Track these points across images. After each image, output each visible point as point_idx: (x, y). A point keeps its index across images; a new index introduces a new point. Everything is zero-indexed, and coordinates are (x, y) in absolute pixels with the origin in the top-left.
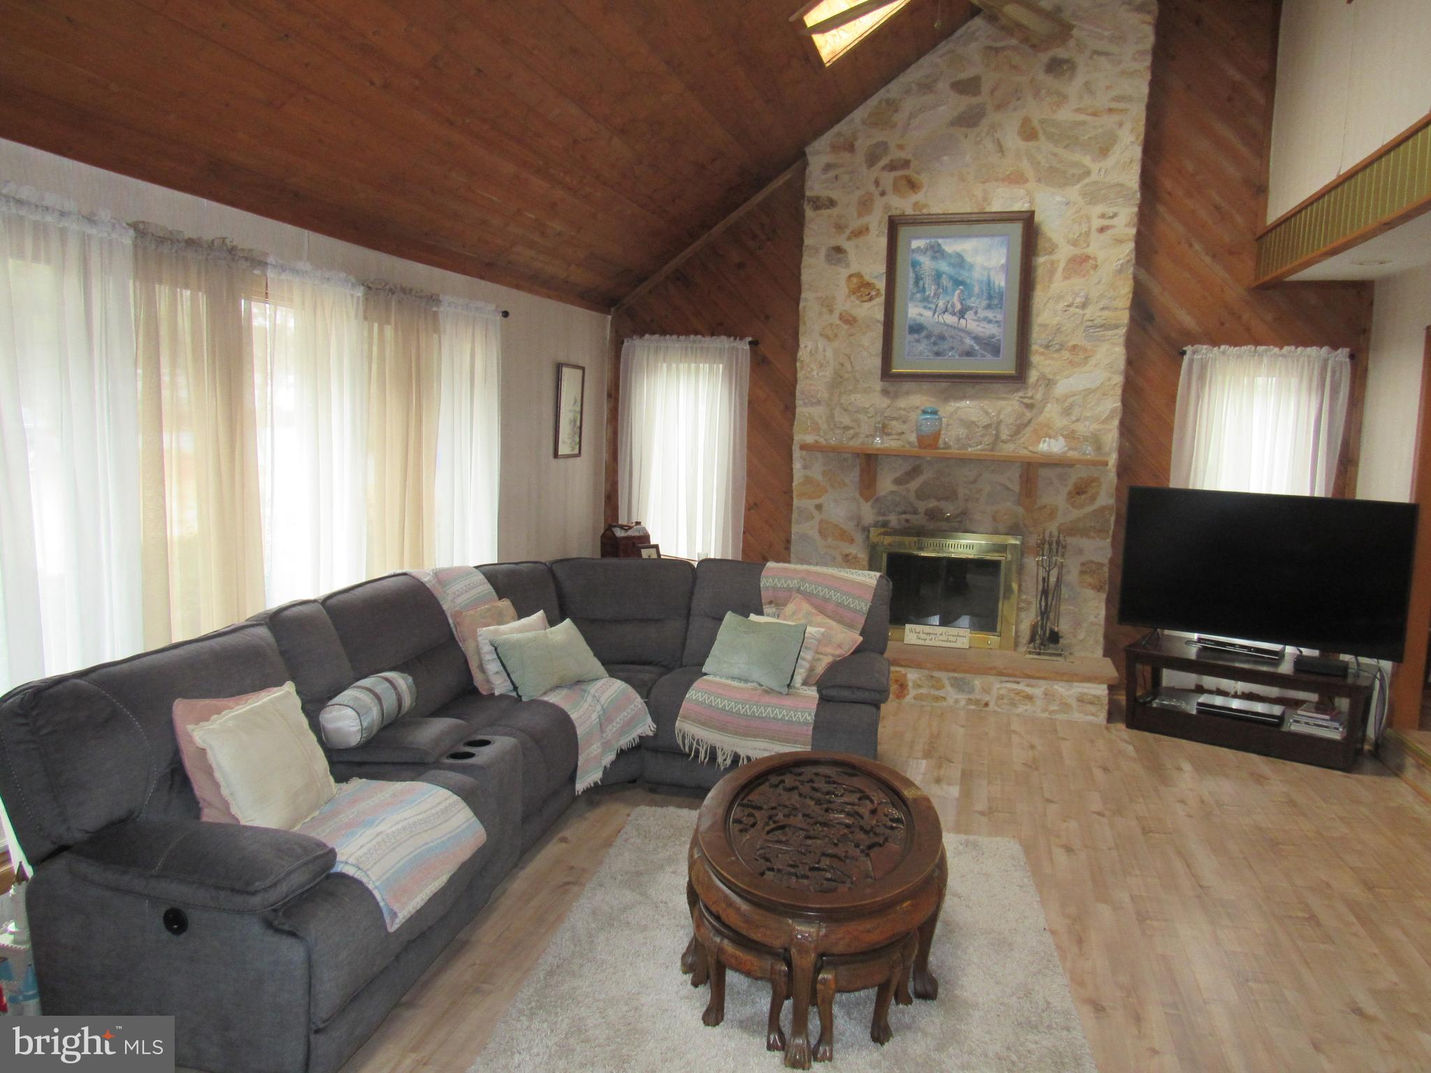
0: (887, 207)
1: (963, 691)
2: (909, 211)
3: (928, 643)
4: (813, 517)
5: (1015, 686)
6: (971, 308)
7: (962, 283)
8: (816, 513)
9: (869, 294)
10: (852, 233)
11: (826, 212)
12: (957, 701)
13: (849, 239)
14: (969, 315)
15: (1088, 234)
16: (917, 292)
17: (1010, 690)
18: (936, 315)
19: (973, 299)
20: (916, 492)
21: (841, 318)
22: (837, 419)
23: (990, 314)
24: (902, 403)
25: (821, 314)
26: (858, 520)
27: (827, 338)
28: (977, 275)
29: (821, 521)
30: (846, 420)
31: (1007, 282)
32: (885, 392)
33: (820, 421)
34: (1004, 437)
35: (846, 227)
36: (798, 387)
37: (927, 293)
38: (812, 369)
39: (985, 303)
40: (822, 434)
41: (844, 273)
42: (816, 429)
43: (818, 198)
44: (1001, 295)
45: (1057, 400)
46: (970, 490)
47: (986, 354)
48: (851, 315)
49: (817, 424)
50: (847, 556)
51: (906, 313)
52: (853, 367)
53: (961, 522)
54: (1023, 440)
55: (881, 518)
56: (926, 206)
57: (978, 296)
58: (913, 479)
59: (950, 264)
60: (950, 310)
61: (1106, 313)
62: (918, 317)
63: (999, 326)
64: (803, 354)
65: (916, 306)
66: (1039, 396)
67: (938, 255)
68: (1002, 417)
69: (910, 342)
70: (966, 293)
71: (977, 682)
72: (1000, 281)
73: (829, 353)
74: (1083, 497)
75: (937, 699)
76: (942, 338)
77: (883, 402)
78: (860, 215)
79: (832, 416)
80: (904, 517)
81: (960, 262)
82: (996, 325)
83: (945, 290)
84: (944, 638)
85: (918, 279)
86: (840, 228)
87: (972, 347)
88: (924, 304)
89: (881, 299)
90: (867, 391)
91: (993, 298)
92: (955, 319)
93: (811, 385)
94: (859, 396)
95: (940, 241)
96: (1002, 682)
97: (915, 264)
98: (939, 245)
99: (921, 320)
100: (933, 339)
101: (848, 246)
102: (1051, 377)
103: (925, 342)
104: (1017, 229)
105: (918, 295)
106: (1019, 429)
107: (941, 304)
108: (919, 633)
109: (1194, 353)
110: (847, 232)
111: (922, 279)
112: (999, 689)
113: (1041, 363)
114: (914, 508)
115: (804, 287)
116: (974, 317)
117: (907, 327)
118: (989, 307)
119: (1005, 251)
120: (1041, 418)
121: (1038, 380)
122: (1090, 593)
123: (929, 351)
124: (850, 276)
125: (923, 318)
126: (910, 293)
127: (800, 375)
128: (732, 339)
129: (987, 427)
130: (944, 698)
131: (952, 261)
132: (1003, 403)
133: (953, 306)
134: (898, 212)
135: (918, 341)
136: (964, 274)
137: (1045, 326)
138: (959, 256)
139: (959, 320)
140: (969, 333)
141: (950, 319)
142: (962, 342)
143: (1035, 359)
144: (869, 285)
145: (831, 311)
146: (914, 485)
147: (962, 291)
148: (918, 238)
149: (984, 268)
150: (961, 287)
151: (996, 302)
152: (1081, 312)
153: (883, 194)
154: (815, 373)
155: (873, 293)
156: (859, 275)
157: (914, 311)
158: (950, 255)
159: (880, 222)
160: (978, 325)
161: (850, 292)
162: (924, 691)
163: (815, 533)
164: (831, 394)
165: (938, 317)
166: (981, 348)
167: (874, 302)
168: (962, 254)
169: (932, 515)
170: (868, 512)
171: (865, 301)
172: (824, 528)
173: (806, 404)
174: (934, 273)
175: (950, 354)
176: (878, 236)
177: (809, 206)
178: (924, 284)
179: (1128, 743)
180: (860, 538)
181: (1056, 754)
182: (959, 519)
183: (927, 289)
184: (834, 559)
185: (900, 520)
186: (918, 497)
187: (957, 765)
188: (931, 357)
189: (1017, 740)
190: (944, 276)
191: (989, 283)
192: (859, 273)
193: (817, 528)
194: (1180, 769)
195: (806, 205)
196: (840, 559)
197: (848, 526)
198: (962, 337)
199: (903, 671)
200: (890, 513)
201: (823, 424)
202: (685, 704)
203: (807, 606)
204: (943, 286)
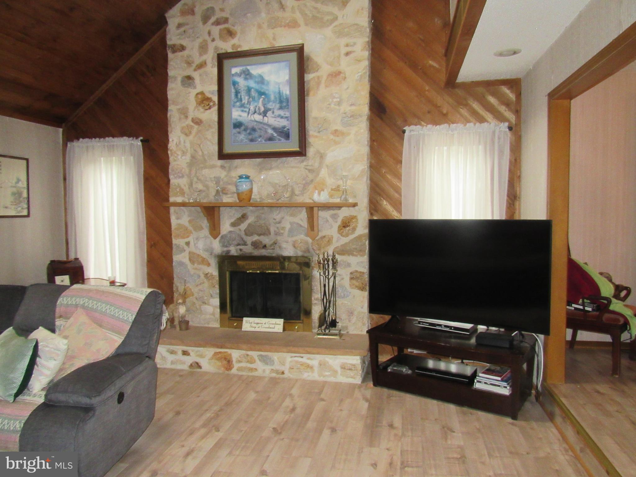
0: (216, 48)
1: (267, 364)
2: (230, 50)
3: (257, 329)
4: (185, 251)
5: (300, 359)
6: (270, 110)
8: (186, 247)
9: (209, 105)
10: (197, 66)
11: (180, 54)
12: (264, 371)
13: (195, 70)
14: (269, 114)
15: (339, 57)
16: (237, 102)
17: (297, 362)
19: (271, 103)
20: (245, 231)
21: (193, 120)
22: (194, 186)
23: (282, 113)
24: (233, 174)
25: (180, 119)
26: (210, 250)
27: (186, 135)
28: (272, 88)
29: (190, 253)
30: (200, 187)
31: (290, 91)
32: (223, 167)
33: (184, 188)
34: (297, 192)
35: (193, 62)
36: (170, 167)
37: (243, 102)
38: (178, 155)
39: (278, 106)
40: (186, 196)
41: (194, 92)
42: (183, 193)
43: (174, 45)
44: (287, 100)
45: (327, 166)
46: (278, 228)
47: (281, 138)
48: (199, 119)
49: (183, 190)
50: (207, 274)
51: (231, 115)
52: (203, 153)
53: (274, 249)
54: (308, 193)
55: (225, 249)
56: (240, 46)
57: (274, 102)
58: (243, 222)
59: (255, 82)
60: (258, 112)
61: (353, 108)
62: (239, 117)
63: (288, 120)
64: (172, 145)
65: (237, 111)
66: (317, 165)
67: (248, 76)
68: (294, 179)
69: (235, 133)
70: (266, 100)
71: (276, 357)
72: (286, 91)
73: (188, 145)
74: (348, 228)
75: (251, 370)
76: (254, 130)
77: (223, 174)
78: (201, 55)
79: (191, 185)
80: (239, 247)
81: (261, 80)
82: (286, 120)
83: (254, 99)
84: (267, 325)
85: (237, 93)
86: (189, 63)
87: (272, 134)
88: (242, 109)
89: (216, 108)
90: (213, 167)
91: (283, 102)
92: (261, 117)
93: (178, 165)
94: (207, 171)
95: (249, 67)
96: (292, 357)
97: (235, 83)
98: (248, 70)
99: (240, 119)
100: (248, 131)
101: (196, 75)
102: (322, 151)
103: (244, 133)
104: (294, 56)
105: (238, 104)
106: (305, 187)
107: (252, 108)
108: (252, 323)
109: (411, 131)
110: (194, 66)
111: (239, 93)
112: (291, 362)
113: (315, 143)
114: (244, 241)
115: (170, 102)
116: (273, 116)
117: (232, 124)
118: (281, 108)
119: (288, 71)
120: (318, 179)
121: (314, 154)
122: (357, 292)
123: (246, 139)
124: (197, 94)
125: (241, 118)
126: (232, 103)
127: (171, 159)
128: (131, 138)
129: (286, 186)
130: (256, 369)
131: (257, 80)
132: (294, 170)
133: (259, 109)
134: (223, 51)
135: (239, 133)
136: (264, 88)
137: (316, 118)
138: (261, 76)
139: (263, 118)
140: (269, 126)
141: (258, 117)
142: (266, 132)
143: (311, 140)
144: (209, 99)
145: (187, 117)
146: (244, 226)
147: (264, 99)
148: (235, 66)
149: (276, 83)
150: (263, 96)
151: (284, 104)
152: (337, 107)
153: (213, 40)
154: (179, 157)
155: (211, 104)
156: (202, 93)
157: (236, 114)
158: (255, 77)
159: (213, 59)
160: (275, 120)
161: (197, 104)
162: (243, 365)
163: (186, 261)
164: (190, 171)
165: (251, 116)
166: (278, 135)
167: (212, 109)
168: (262, 75)
169: (255, 245)
170: (217, 247)
171: (207, 110)
172: (193, 258)
173: (175, 178)
174: (246, 88)
175: (259, 140)
176: (212, 67)
177: (170, 50)
178: (241, 96)
179: (367, 400)
180: (214, 263)
181: (307, 416)
182: (272, 247)
183: (243, 99)
184: (199, 276)
185: (236, 250)
186: (246, 234)
187: (220, 434)
188: (248, 143)
189: (288, 403)
190: (252, 90)
191: (279, 93)
192: (202, 92)
193: (188, 257)
194: (391, 426)
195: (168, 50)
196: (202, 276)
197: (205, 255)
198: (266, 129)
199: (229, 351)
200: (230, 245)
201: (186, 190)
203: (84, 319)
204: (252, 96)
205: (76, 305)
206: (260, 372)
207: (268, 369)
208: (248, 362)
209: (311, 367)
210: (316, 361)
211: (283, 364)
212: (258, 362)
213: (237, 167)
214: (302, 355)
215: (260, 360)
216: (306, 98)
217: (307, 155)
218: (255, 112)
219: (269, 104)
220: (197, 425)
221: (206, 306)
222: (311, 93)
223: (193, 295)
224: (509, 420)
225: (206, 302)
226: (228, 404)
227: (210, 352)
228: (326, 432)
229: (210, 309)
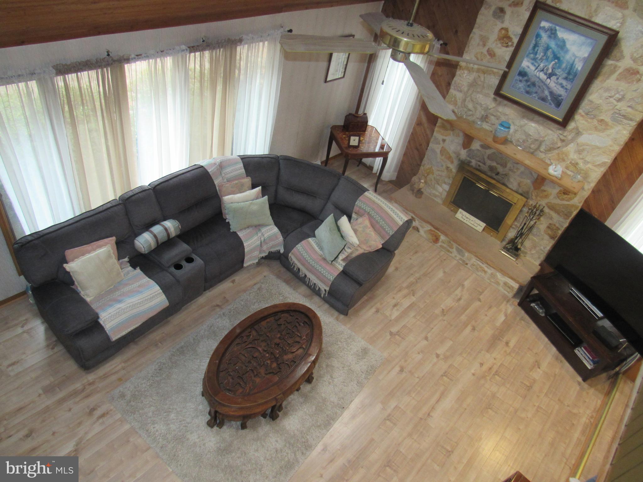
1: (460, 254)
3: (465, 221)
4: (440, 144)
5: (481, 264)
6: (556, 75)
7: (558, 58)
8: (441, 142)
9: (507, 43)
10: (513, 2)
13: (510, 5)
14: (554, 78)
16: (532, 53)
17: (478, 264)
18: (536, 71)
19: (560, 70)
20: (489, 155)
21: (488, 51)
22: (466, 103)
23: (564, 83)
24: (500, 109)
25: (478, 45)
26: (458, 155)
28: (568, 57)
29: (443, 147)
30: (470, 106)
31: (582, 68)
32: (495, 100)
33: (458, 101)
34: (542, 149)
36: (455, 79)
37: (537, 56)
38: (464, 73)
39: (565, 75)
40: (457, 107)
41: (499, 25)
42: (455, 104)
44: (575, 75)
45: (578, 144)
46: (514, 167)
47: (552, 103)
48: (494, 52)
49: (457, 101)
50: (448, 167)
51: (522, 62)
52: (484, 80)
53: (503, 178)
54: (550, 155)
55: (468, 159)
57: (563, 70)
59: (557, 44)
60: (545, 71)
61: (629, 110)
62: (527, 68)
65: (528, 61)
66: (570, 137)
67: (552, 36)
68: (546, 138)
69: (516, 80)
70: (558, 65)
71: (467, 254)
72: (579, 66)
74: (566, 196)
75: (449, 251)
76: (534, 84)
77: (492, 105)
79: (464, 100)
80: (479, 163)
81: (562, 45)
82: (565, 91)
83: (547, 59)
84: (473, 223)
85: (536, 45)
87: (547, 96)
88: (533, 62)
89: (512, 49)
90: (486, 95)
91: (570, 74)
92: (545, 77)
93: (461, 80)
94: (481, 96)
95: (557, 28)
96: (476, 259)
97: (538, 36)
98: (556, 30)
99: (527, 70)
100: (529, 83)
101: (509, 10)
102: (581, 130)
103: (524, 83)
104: (603, 39)
105: (532, 55)
106: (550, 149)
107: (542, 65)
108: (463, 215)
110: (511, 1)
111: (538, 46)
112: (475, 261)
113: (579, 120)
114: (485, 161)
115: (476, 25)
116: (556, 81)
117: (519, 71)
118: (566, 79)
119: (590, 49)
120: (564, 149)
121: (573, 129)
122: (547, 237)
123: (524, 89)
124: (502, 29)
125: (529, 69)
126: (528, 52)
127: (458, 73)
129: (536, 140)
130: (451, 253)
131: (559, 43)
132: (550, 132)
133: (547, 70)
135: (521, 81)
136: (561, 54)
137: (591, 102)
138: (564, 42)
139: (547, 78)
140: (548, 88)
141: (542, 76)
142: (543, 92)
143: (577, 117)
144: (509, 38)
145: (484, 45)
146: (488, 152)
147: (556, 63)
148: (547, 20)
149: (574, 55)
150: (556, 60)
152: (615, 103)
154: (465, 75)
155: (510, 44)
156: (506, 30)
157: (526, 64)
158: (559, 40)
160: (555, 86)
161: (498, 38)
162: (445, 246)
163: (438, 151)
164: (469, 90)
165: (537, 72)
166: (551, 100)
167: (508, 49)
168: (566, 41)
169: (491, 168)
170: (464, 154)
171: (504, 46)
172: (443, 151)
173: (455, 89)
174: (546, 46)
175: (534, 95)
176: (526, 10)
178: (538, 50)
179: (506, 315)
180: (456, 162)
181: (465, 309)
182: (503, 176)
183: (538, 53)
184: (442, 166)
185: (476, 164)
186: (488, 158)
187: (414, 299)
188: (523, 93)
189: (458, 292)
190: (550, 50)
191: (572, 65)
192: (507, 28)
193: (440, 149)
194: (507, 344)
196: (444, 167)
197: (453, 155)
198: (544, 89)
199: (440, 234)
200: (473, 158)
201: (459, 103)
202: (295, 249)
203: (367, 223)
204: (547, 56)
205: (365, 211)
206: (453, 255)
207: (459, 257)
208: (448, 246)
209: (485, 272)
210: (490, 271)
211: (470, 260)
212: (454, 250)
213: (505, 105)
214: (483, 263)
215: (456, 250)
216: (593, 80)
217: (567, 127)
218: (543, 70)
219: (558, 69)
220: (404, 285)
221: (439, 187)
222: (600, 79)
223: (433, 174)
224: (580, 379)
225: (440, 184)
226: (425, 275)
227: (428, 228)
228: (469, 328)
229: (440, 189)
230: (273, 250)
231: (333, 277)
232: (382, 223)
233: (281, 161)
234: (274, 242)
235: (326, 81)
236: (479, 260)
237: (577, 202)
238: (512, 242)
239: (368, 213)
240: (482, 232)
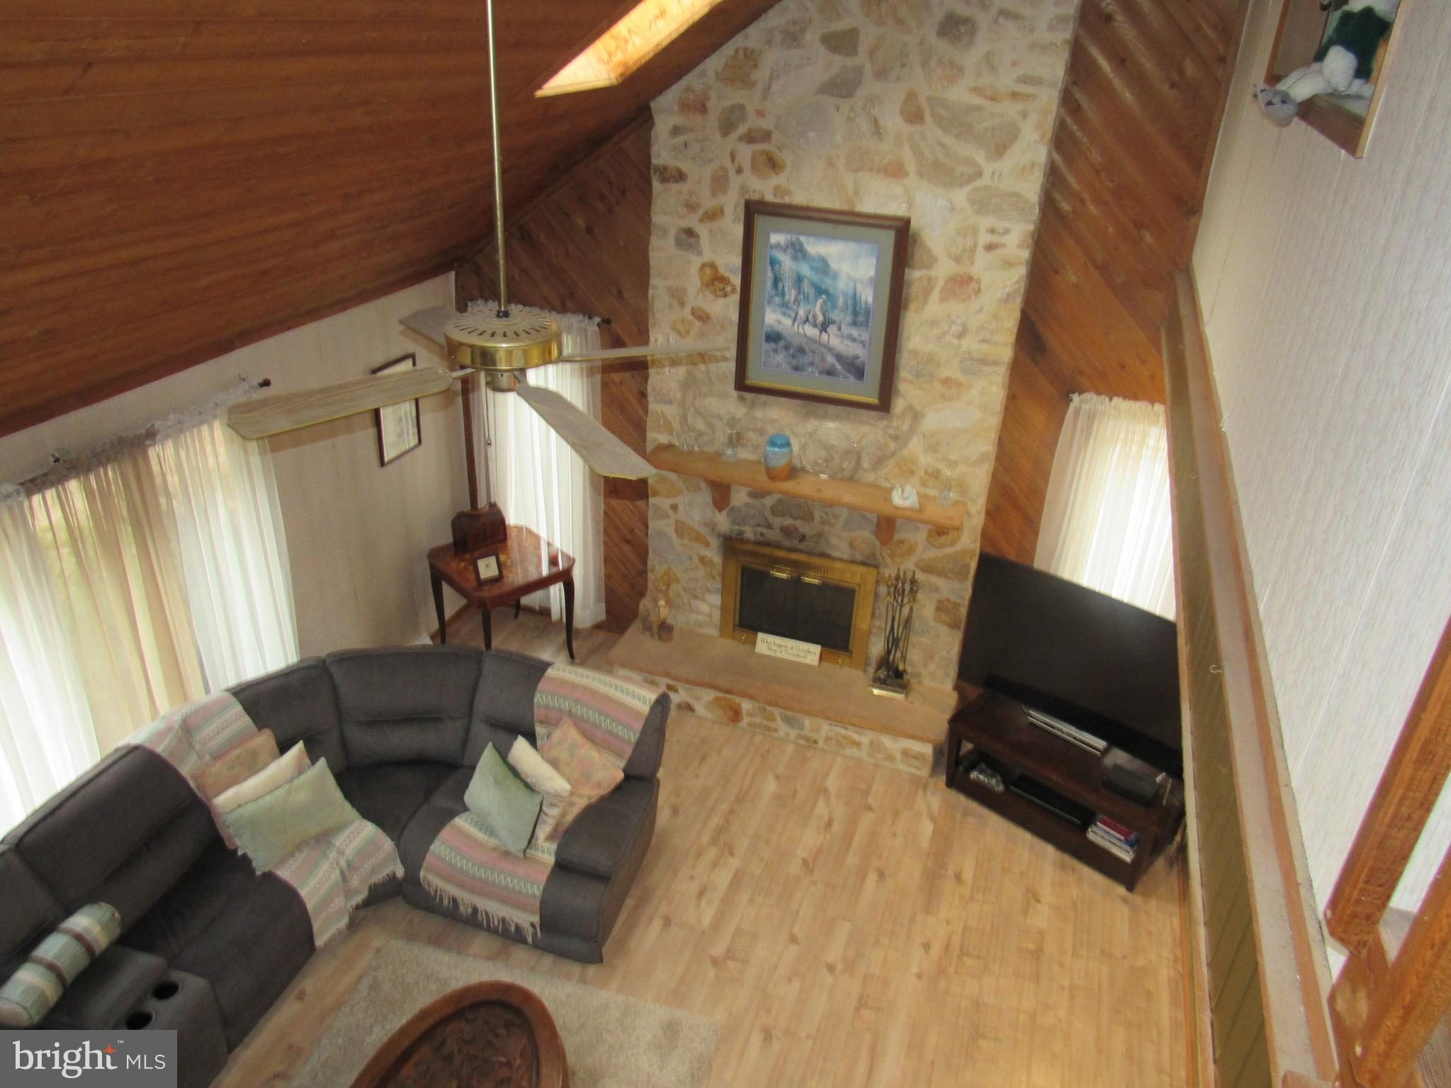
0: (744, 189)
1: (793, 727)
2: (770, 197)
3: (778, 655)
4: (668, 516)
5: (843, 731)
6: (833, 322)
7: (826, 292)
8: (670, 512)
9: (724, 289)
10: (705, 213)
11: (675, 187)
12: (787, 734)
13: (701, 221)
14: (832, 329)
15: (973, 250)
16: (776, 296)
17: (838, 733)
18: (796, 324)
19: (836, 312)
20: (771, 508)
21: (693, 313)
22: (690, 422)
23: (855, 332)
24: (759, 414)
25: (671, 307)
26: (712, 527)
27: (679, 333)
28: (842, 286)
29: (677, 521)
30: (700, 425)
31: (874, 300)
32: (742, 399)
33: (673, 422)
34: (865, 465)
35: (699, 206)
36: (650, 382)
37: (787, 298)
38: (663, 365)
39: (849, 319)
40: (675, 435)
41: (696, 262)
42: (669, 429)
43: (665, 168)
44: (868, 313)
45: (924, 435)
46: (827, 514)
47: (848, 375)
48: (704, 312)
49: (670, 424)
50: (703, 558)
51: (763, 318)
52: (708, 372)
53: (817, 542)
54: (884, 472)
55: (736, 527)
56: (788, 192)
57: (843, 310)
59: (812, 268)
60: (812, 321)
61: (985, 347)
62: (776, 324)
63: (864, 346)
65: (774, 311)
66: (905, 427)
67: (799, 255)
68: (864, 443)
69: (766, 351)
70: (829, 303)
71: (807, 722)
72: (867, 296)
74: (944, 538)
75: (769, 729)
76: (801, 350)
77: (740, 411)
78: (714, 194)
79: (684, 418)
80: (760, 530)
81: (823, 266)
82: (861, 345)
83: (807, 298)
84: (795, 652)
85: (777, 280)
86: (691, 207)
87: (833, 366)
88: (784, 309)
89: (735, 298)
90: (724, 396)
91: (858, 315)
92: (816, 331)
93: (663, 382)
94: (713, 400)
95: (802, 239)
96: (831, 725)
97: (773, 262)
98: (801, 244)
99: (779, 328)
100: (791, 351)
101: (702, 230)
102: (918, 408)
103: (784, 352)
104: (889, 238)
105: (777, 299)
106: (879, 462)
107: (802, 312)
108: (770, 644)
109: (1082, 401)
110: (700, 212)
111: (781, 280)
112: (828, 731)
113: (908, 392)
114: (768, 522)
115: (653, 272)
117: (764, 333)
118: (854, 324)
119: (875, 261)
120: (905, 452)
121: (905, 410)
122: (943, 629)
123: (787, 364)
124: (703, 266)
125: (781, 326)
126: (767, 296)
127: (652, 369)
128: (580, 317)
129: (848, 452)
130: (776, 730)
131: (815, 264)
132: (866, 428)
133: (815, 317)
134: (757, 198)
135: (775, 351)
136: (827, 284)
137: (915, 353)
138: (823, 260)
139: (821, 333)
140: (831, 350)
141: (811, 331)
142: (823, 359)
143: (902, 386)
144: (724, 280)
145: (682, 304)
146: (768, 501)
147: (825, 301)
148: (778, 231)
149: (850, 278)
150: (824, 296)
151: (861, 318)
152: (955, 341)
153: (739, 171)
154: (667, 373)
156: (713, 266)
157: (772, 318)
158: (813, 259)
159: (736, 207)
160: (841, 343)
161: (702, 284)
162: (758, 720)
163: (671, 532)
164: (684, 396)
165: (798, 327)
166: (843, 368)
167: (728, 300)
168: (826, 257)
169: (787, 532)
170: (723, 521)
171: (719, 297)
172: (681, 530)
173: (657, 402)
174: (795, 275)
175: (810, 369)
176: (734, 222)
177: (657, 176)
178: (783, 287)
179: (933, 819)
180: (715, 543)
181: (847, 840)
182: (815, 540)
183: (786, 293)
184: (690, 558)
185: (755, 533)
186: (774, 513)
187: (734, 862)
188: (789, 371)
189: (821, 808)
190: (806, 281)
191: (854, 296)
192: (713, 262)
193: (673, 527)
194: (958, 878)
195: (652, 176)
196: (696, 560)
197: (704, 531)
198: (823, 353)
199: (738, 699)
200: (745, 524)
201: (676, 425)
202: (428, 856)
203: (573, 734)
204: (804, 292)
205: (560, 710)
206: (781, 734)
207: (793, 733)
208: (765, 718)
209: (858, 745)
210: (865, 738)
211: (818, 730)
212: (779, 722)
213: (765, 404)
214: (847, 726)
215: (782, 720)
216: (902, 311)
217: (891, 411)
218: (807, 320)
219: (833, 311)
220: (705, 839)
221: (699, 603)
222: (912, 307)
223: (678, 582)
224: (1121, 890)
225: (700, 596)
226: (740, 799)
227: (709, 695)
228: (872, 877)
229: (705, 608)
230: (379, 877)
231: (538, 887)
232: (607, 723)
233: (333, 669)
234: (374, 859)
235: (382, 463)
236: (836, 723)
237: (969, 543)
238: (885, 662)
239: (570, 714)
240: (819, 664)
